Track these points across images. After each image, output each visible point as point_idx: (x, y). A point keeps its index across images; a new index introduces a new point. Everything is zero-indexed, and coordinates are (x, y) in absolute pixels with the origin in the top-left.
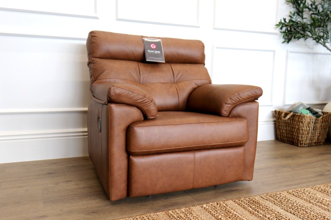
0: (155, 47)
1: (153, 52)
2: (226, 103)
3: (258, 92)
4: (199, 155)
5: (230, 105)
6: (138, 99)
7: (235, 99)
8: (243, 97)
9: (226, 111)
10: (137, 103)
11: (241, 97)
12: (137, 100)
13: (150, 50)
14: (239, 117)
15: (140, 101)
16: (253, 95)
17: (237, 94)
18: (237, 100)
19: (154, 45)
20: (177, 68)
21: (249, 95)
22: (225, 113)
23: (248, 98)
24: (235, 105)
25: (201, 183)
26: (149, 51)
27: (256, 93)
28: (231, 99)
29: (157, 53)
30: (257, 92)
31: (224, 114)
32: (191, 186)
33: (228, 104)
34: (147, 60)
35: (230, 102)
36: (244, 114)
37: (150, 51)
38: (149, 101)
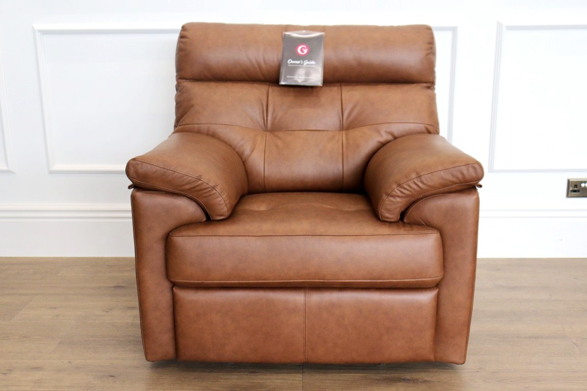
0: (306, 51)
1: (300, 64)
2: (388, 195)
3: (470, 173)
4: (317, 298)
5: (398, 199)
6: (184, 183)
7: (409, 186)
8: (431, 183)
9: (389, 211)
10: (183, 190)
11: (425, 182)
12: (183, 185)
13: (293, 60)
14: (424, 225)
15: (188, 187)
16: (454, 179)
17: (414, 176)
18: (414, 189)
19: (305, 47)
20: (354, 96)
21: (446, 180)
22: (387, 215)
23: (444, 186)
24: (413, 199)
25: (321, 354)
26: (290, 61)
27: (462, 174)
28: (399, 185)
29: (307, 64)
30: (465, 172)
31: (386, 218)
32: (301, 358)
33: (392, 196)
34: (282, 83)
35: (398, 191)
36: (436, 219)
37: (292, 62)
38: (206, 189)
